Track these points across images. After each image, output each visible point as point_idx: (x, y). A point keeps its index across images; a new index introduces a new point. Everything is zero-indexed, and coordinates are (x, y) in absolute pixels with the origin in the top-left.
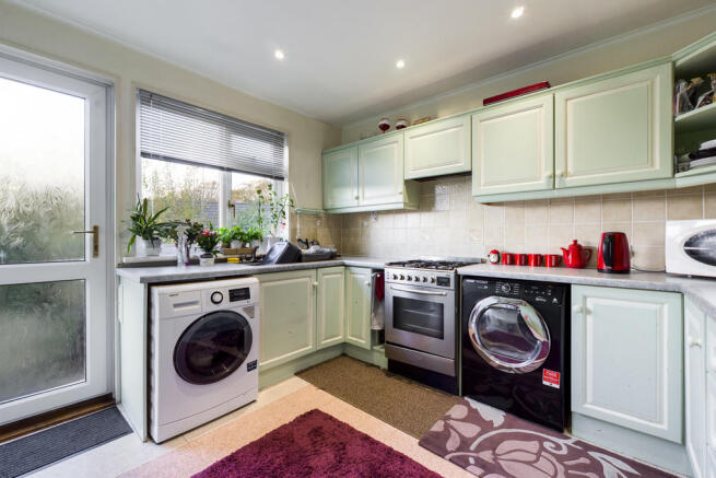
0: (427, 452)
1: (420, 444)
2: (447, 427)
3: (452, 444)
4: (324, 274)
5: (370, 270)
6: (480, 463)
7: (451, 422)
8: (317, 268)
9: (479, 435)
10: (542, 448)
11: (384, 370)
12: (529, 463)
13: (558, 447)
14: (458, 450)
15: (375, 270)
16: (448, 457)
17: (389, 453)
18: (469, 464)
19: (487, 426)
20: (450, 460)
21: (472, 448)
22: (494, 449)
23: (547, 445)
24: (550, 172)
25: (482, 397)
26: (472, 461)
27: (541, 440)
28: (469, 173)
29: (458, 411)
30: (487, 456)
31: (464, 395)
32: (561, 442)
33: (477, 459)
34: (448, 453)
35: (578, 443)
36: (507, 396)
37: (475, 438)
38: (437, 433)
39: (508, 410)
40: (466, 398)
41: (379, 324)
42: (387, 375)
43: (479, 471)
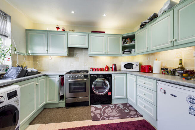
0: (95, 121)
1: (93, 121)
2: (94, 113)
3: (99, 116)
4: (40, 79)
5: (58, 76)
6: (106, 117)
7: (94, 112)
8: (37, 77)
9: (101, 111)
10: (111, 108)
11: (64, 108)
12: (112, 112)
13: (113, 107)
14: (101, 117)
15: (60, 76)
16: (101, 119)
17: (89, 127)
18: (105, 118)
19: (100, 109)
20: (102, 120)
21: (102, 115)
22: (105, 113)
23: (111, 107)
24: (105, 51)
25: (94, 103)
26: (105, 117)
27: (110, 107)
28: (88, 48)
29: (93, 109)
30: (106, 115)
31: (90, 105)
32: (112, 105)
33: (105, 116)
34: (100, 119)
35: (114, 104)
36: (98, 101)
37: (101, 113)
38: (94, 116)
39: (101, 104)
40: (92, 105)
41: (62, 93)
42: (66, 108)
43: (108, 118)
